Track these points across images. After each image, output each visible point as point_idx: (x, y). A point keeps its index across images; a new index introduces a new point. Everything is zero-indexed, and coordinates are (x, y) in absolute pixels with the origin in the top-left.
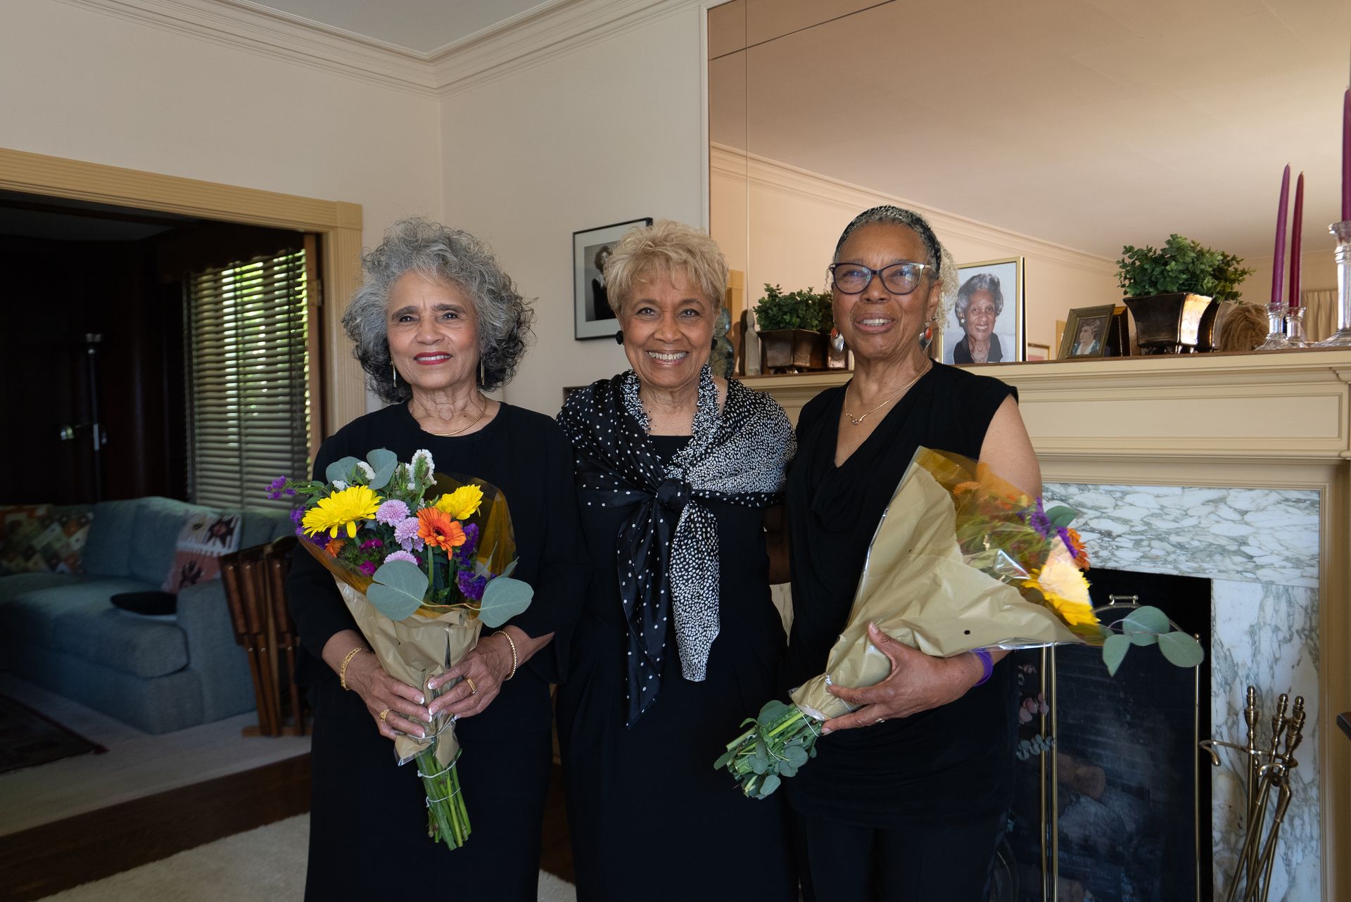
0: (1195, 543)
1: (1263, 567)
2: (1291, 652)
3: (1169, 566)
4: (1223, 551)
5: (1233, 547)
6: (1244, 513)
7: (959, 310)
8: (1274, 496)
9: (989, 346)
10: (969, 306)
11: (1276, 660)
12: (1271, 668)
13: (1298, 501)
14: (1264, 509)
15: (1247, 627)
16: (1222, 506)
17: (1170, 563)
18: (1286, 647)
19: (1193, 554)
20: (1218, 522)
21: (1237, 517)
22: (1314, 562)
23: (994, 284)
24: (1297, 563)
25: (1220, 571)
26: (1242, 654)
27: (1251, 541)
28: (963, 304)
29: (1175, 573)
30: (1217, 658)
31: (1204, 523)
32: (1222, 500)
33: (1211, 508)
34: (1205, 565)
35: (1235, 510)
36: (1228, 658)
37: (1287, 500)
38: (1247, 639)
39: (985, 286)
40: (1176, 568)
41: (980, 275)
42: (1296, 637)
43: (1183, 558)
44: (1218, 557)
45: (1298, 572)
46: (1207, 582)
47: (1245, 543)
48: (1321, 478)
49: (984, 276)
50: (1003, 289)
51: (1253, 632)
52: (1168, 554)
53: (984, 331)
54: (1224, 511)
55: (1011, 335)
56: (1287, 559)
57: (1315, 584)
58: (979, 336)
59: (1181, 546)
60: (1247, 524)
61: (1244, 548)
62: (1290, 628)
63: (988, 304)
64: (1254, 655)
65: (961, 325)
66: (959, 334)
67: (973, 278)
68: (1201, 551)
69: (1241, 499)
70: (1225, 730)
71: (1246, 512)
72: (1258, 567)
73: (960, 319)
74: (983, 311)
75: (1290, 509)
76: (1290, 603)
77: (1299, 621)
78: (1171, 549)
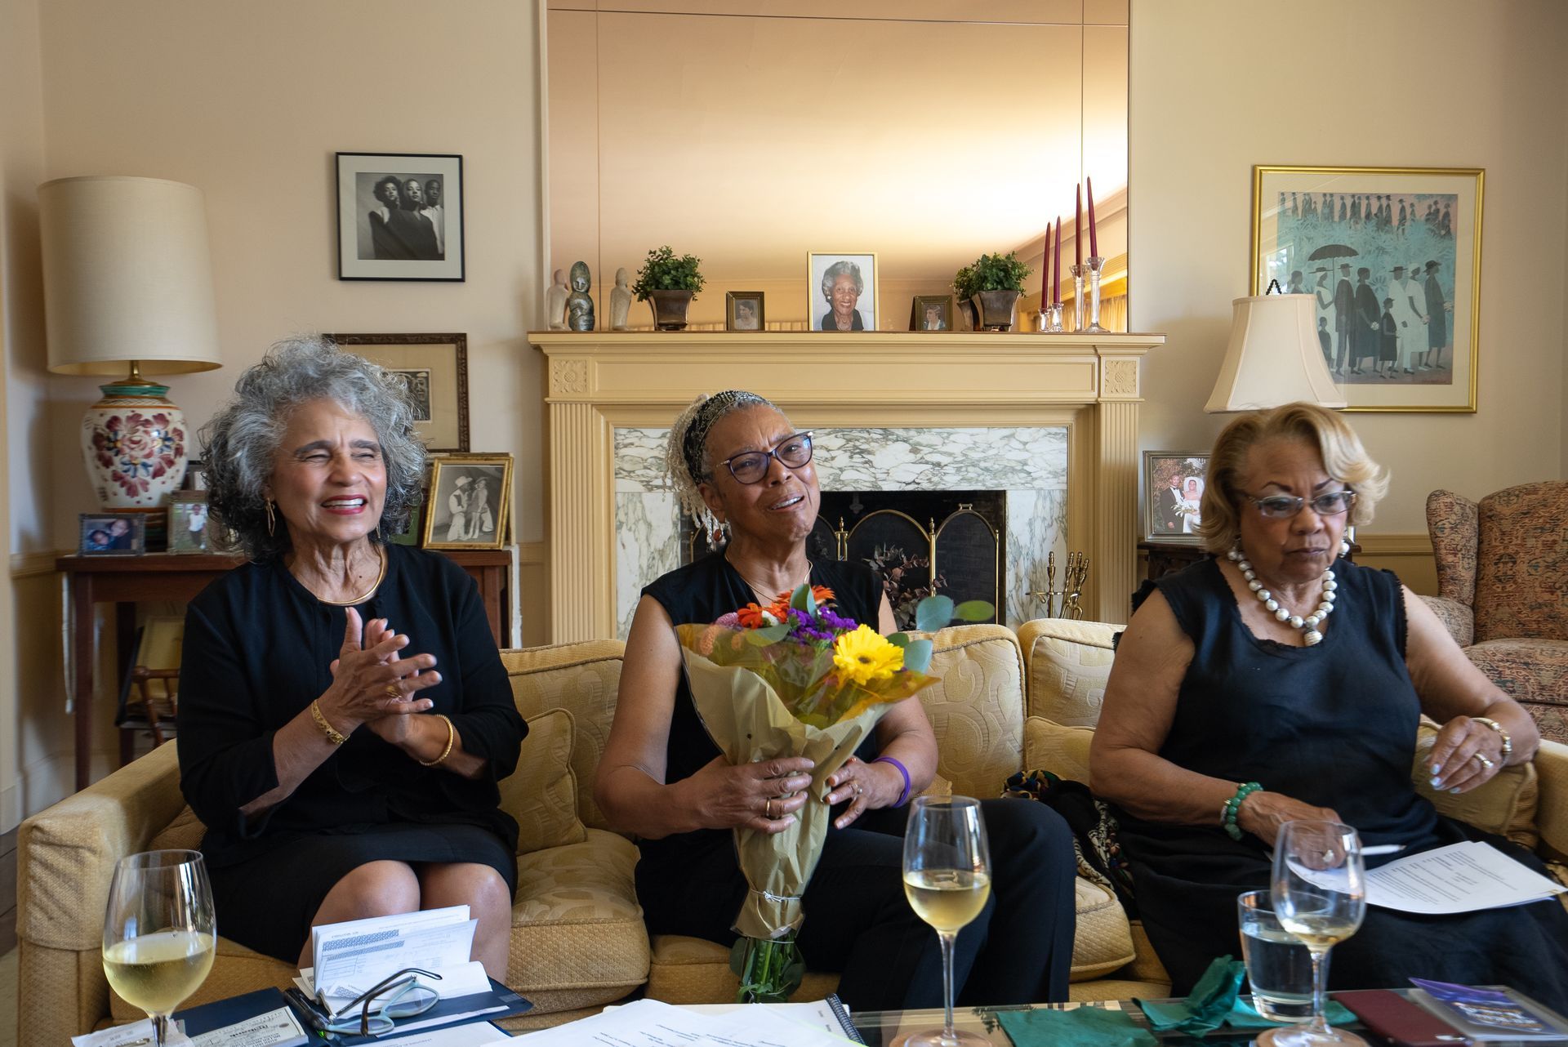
0: (996, 467)
1: (1036, 479)
2: (1052, 533)
3: (980, 484)
4: (1013, 470)
5: (1019, 468)
6: (1025, 444)
7: (826, 288)
8: (1043, 432)
9: (852, 319)
10: (834, 286)
11: (1044, 540)
12: (1041, 545)
13: (1056, 434)
14: (1037, 440)
15: (1027, 521)
16: (1013, 440)
17: (980, 482)
18: (1049, 530)
19: (994, 474)
20: (1010, 451)
21: (1021, 447)
22: (1065, 473)
23: (855, 272)
24: (1055, 475)
25: (1011, 484)
26: (1024, 540)
27: (1029, 462)
28: (829, 284)
29: (983, 488)
30: (1010, 544)
31: (1002, 452)
32: (1012, 436)
33: (1005, 441)
34: (1003, 481)
35: (1021, 442)
36: (1016, 543)
37: (1050, 434)
38: (1027, 528)
39: (848, 271)
40: (984, 485)
41: (842, 262)
42: (1055, 522)
43: (988, 478)
44: (1010, 475)
45: (1056, 480)
46: (1004, 492)
47: (1026, 464)
48: (1069, 418)
49: (847, 263)
50: (862, 275)
51: (1030, 524)
52: (979, 475)
53: (848, 307)
54: (1014, 443)
55: (870, 312)
56: (1050, 473)
57: (1064, 487)
58: (844, 311)
59: (987, 469)
60: (1027, 451)
61: (1025, 468)
62: (1051, 518)
63: (851, 285)
64: (1032, 538)
65: (827, 301)
66: (827, 309)
67: (837, 264)
68: (1000, 471)
69: (1024, 434)
70: (1014, 593)
71: (1027, 443)
72: (1034, 479)
73: (826, 296)
74: (847, 291)
75: (1052, 439)
76: (1051, 501)
77: (1057, 513)
78: (981, 472)
